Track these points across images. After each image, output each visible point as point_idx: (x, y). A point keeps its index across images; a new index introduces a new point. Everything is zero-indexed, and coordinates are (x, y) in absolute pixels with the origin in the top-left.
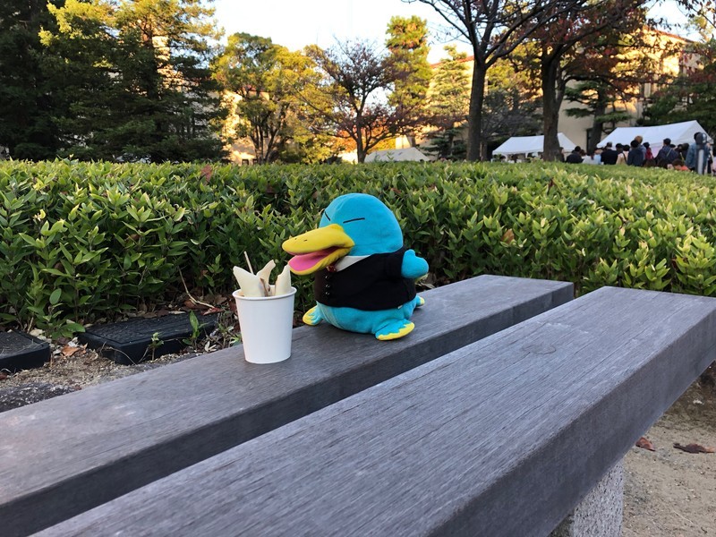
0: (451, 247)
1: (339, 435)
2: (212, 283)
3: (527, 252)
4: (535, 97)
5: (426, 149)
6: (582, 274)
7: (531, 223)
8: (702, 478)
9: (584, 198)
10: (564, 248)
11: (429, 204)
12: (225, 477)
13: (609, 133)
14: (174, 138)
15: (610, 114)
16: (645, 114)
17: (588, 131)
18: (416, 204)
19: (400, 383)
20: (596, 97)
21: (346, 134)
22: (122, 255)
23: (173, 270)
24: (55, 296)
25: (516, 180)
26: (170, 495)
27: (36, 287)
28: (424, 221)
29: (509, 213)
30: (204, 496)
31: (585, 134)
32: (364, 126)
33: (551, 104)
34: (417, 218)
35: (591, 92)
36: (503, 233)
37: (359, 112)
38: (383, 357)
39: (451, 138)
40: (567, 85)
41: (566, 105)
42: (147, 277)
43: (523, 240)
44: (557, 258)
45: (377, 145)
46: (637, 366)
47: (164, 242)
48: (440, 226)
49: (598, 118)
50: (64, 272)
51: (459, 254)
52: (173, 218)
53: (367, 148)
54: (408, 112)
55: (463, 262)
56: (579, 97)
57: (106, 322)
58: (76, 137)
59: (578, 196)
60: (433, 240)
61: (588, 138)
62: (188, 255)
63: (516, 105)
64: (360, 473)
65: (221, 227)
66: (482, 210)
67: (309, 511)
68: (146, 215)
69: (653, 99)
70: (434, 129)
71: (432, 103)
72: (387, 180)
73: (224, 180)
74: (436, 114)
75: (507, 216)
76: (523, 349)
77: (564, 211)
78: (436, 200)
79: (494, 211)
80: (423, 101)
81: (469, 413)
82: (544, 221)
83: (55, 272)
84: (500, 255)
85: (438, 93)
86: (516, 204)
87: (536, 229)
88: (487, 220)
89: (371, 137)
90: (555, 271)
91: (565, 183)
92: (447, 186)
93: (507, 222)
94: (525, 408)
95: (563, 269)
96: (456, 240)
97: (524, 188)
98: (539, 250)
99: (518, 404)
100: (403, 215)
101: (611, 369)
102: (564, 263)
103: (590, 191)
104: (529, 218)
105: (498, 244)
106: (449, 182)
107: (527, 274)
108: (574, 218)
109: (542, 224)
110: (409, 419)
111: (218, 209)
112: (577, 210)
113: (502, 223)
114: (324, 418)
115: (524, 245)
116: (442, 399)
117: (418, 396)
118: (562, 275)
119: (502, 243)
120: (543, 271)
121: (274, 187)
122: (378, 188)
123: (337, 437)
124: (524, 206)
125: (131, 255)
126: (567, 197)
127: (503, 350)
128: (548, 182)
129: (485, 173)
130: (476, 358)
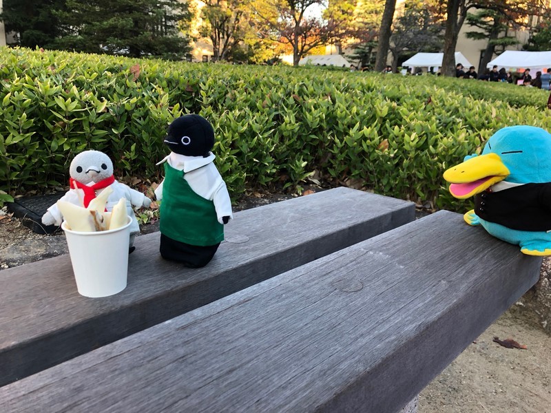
0: (336, 151)
2: (128, 167)
3: (396, 161)
4: (441, 20)
5: (350, 57)
6: (441, 184)
7: (403, 136)
8: (511, 372)
9: (454, 117)
10: (428, 160)
11: (321, 111)
13: (498, 55)
14: (148, 34)
15: (502, 38)
16: (530, 40)
17: (482, 51)
18: (310, 110)
19: (191, 320)
20: (492, 23)
21: (286, 40)
22: (51, 139)
25: (399, 96)
28: (315, 126)
29: (387, 125)
31: (479, 53)
32: (300, 35)
33: (452, 28)
34: (309, 123)
35: (488, 19)
36: (380, 142)
37: (297, 23)
38: (196, 282)
39: (370, 49)
40: (469, 11)
41: (466, 28)
43: (394, 150)
44: (421, 167)
45: (311, 50)
46: (433, 317)
47: (87, 130)
48: (328, 132)
49: (492, 41)
51: (341, 157)
52: (96, 109)
53: (302, 52)
54: (336, 26)
55: (345, 164)
56: (478, 22)
57: (36, 194)
58: (71, 27)
59: (449, 114)
60: (321, 143)
61: (481, 57)
62: (109, 142)
63: (426, 25)
65: (138, 120)
66: (366, 120)
68: (73, 106)
69: (539, 29)
70: (358, 41)
71: (357, 20)
72: (290, 87)
73: (149, 78)
74: (359, 28)
75: (386, 127)
76: (331, 284)
77: (433, 127)
78: (328, 108)
80: (350, 18)
81: (235, 373)
82: (414, 135)
84: (374, 161)
85: (363, 11)
86: (395, 118)
87: (407, 142)
88: (366, 131)
89: (305, 45)
90: (419, 179)
91: (440, 102)
92: (339, 97)
93: (385, 133)
94: (294, 371)
95: (425, 178)
96: (340, 145)
97: (404, 103)
98: (407, 159)
99: (290, 364)
100: (297, 119)
101: (406, 320)
102: (427, 172)
103: (460, 110)
104: (402, 131)
105: (374, 151)
106: (342, 92)
107: (395, 179)
108: (440, 135)
109: (412, 138)
110: (167, 377)
111: (138, 104)
112: (446, 127)
113: (380, 133)
114: (83, 367)
115: (395, 155)
116: (218, 349)
117: (197, 342)
118: (425, 182)
119: (376, 151)
120: (409, 178)
121: (192, 87)
122: (280, 94)
123: (77, 400)
124: (401, 120)
125: (58, 139)
126: (439, 114)
127: (314, 283)
128: (426, 100)
129: (375, 87)
130: (281, 293)
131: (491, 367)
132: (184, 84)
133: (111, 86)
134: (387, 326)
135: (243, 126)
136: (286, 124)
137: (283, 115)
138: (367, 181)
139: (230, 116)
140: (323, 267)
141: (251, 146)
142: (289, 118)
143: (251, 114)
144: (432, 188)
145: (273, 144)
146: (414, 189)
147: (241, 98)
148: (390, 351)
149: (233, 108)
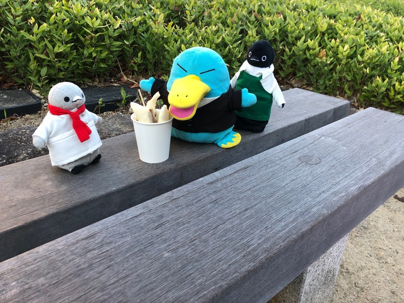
0: (285, 58)
1: (164, 219)
2: (136, 69)
3: (332, 66)
6: (364, 85)
7: (338, 47)
9: (378, 31)
10: (356, 67)
11: (275, 27)
12: (87, 246)
18: (267, 26)
19: (215, 178)
22: (83, 48)
23: (114, 59)
24: (44, 71)
25: (336, 14)
26: (51, 257)
27: (33, 65)
28: (271, 38)
29: (326, 38)
30: (70, 261)
34: (266, 36)
36: (320, 52)
42: (98, 63)
43: (331, 58)
44: (350, 72)
47: (107, 41)
48: (280, 43)
50: (49, 57)
51: (289, 62)
52: (113, 26)
55: (292, 67)
59: (375, 29)
62: (122, 50)
64: (167, 255)
65: (142, 34)
66: (309, 34)
67: (126, 282)
68: (97, 24)
72: (251, 7)
73: (148, 1)
75: (324, 40)
77: (362, 41)
78: (281, 24)
79: (317, 35)
81: (249, 211)
82: (347, 47)
83: (43, 56)
84: (315, 66)
86: (332, 33)
87: (340, 52)
88: (310, 43)
90: (347, 81)
91: (368, 18)
92: (289, 15)
93: (323, 44)
94: (284, 212)
95: (352, 80)
96: (289, 53)
97: (340, 21)
98: (340, 65)
99: (281, 207)
100: (258, 33)
101: (351, 183)
102: (354, 76)
103: (384, 26)
104: (337, 44)
105: (315, 58)
106: (291, 12)
107: (329, 80)
108: (367, 46)
109: (345, 49)
110: (209, 212)
111: (142, 21)
112: (371, 39)
113: (320, 45)
114: (159, 204)
115: (331, 62)
116: (236, 196)
117: (222, 192)
118: (351, 83)
119: (317, 58)
120: (340, 79)
121: (178, 7)
122: (245, 13)
123: (162, 222)
124: (336, 34)
125: (88, 48)
126: (367, 29)
127: (287, 158)
128: (357, 17)
129: (317, 7)
130: (267, 163)
131: (391, 215)
132: (172, 5)
133: (121, 7)
134: (339, 187)
135: (218, 38)
136: (249, 37)
137: (247, 30)
138: (308, 81)
139: (208, 30)
140: (292, 147)
141: (224, 54)
142: (252, 32)
143: (224, 29)
144: (357, 87)
145: (240, 52)
146: (343, 88)
147: (215, 16)
148: (342, 202)
149: (210, 24)
